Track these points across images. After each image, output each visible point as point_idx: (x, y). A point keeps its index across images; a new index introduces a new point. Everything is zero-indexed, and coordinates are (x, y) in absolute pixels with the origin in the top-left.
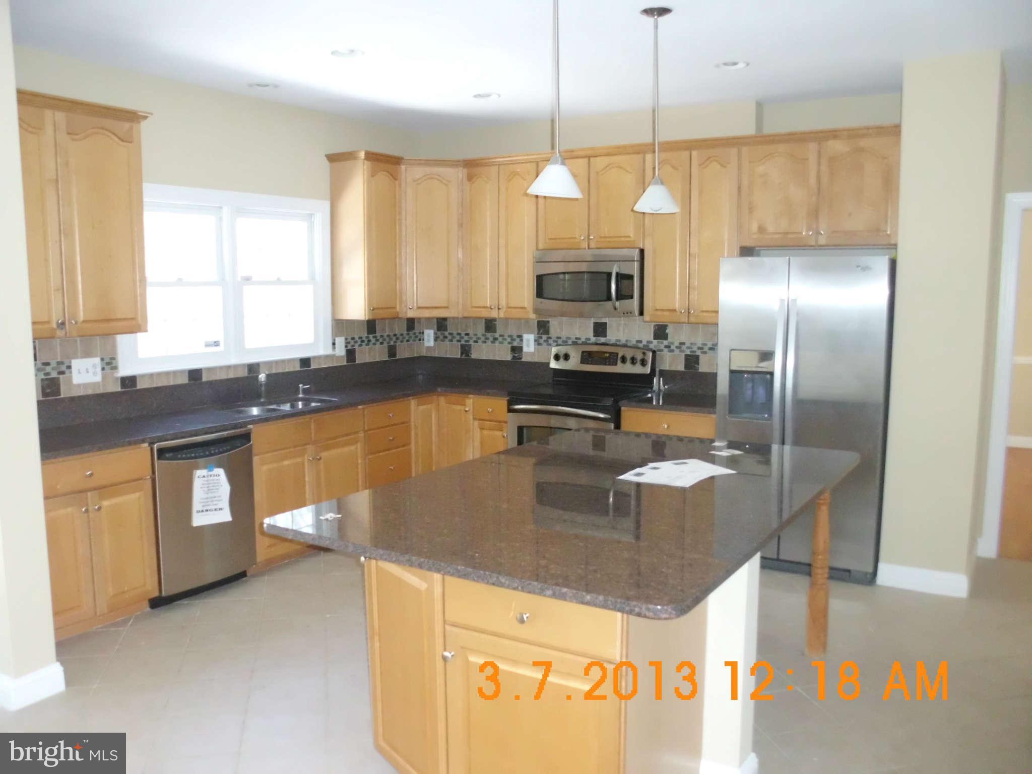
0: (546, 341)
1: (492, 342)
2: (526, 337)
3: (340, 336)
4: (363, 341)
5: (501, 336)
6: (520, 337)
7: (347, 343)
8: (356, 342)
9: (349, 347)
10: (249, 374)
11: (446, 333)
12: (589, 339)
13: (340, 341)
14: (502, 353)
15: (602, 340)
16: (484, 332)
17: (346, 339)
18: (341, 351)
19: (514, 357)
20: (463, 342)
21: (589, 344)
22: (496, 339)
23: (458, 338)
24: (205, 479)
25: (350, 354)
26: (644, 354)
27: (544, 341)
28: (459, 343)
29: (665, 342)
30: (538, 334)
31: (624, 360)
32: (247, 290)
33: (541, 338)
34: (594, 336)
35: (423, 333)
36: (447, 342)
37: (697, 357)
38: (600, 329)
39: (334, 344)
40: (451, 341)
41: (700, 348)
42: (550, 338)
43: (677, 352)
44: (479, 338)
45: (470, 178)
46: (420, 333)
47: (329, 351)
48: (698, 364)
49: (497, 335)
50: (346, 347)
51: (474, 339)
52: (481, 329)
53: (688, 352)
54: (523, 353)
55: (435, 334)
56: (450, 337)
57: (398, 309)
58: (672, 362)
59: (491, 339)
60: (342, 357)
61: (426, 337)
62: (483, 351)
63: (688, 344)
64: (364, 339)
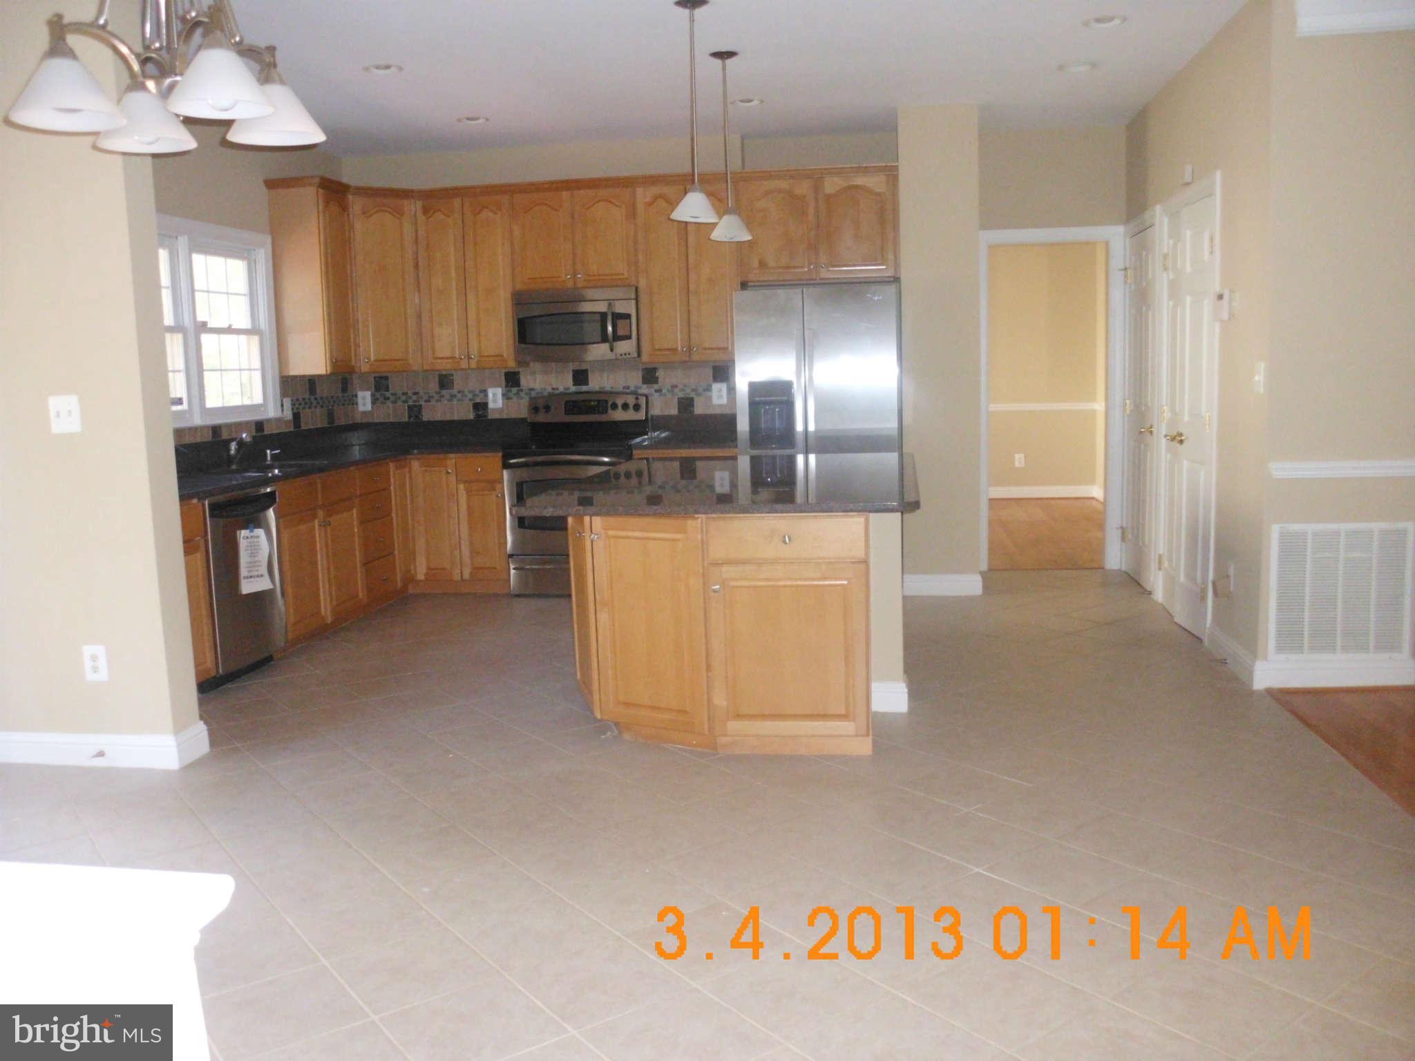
0: (517, 394)
1: (449, 400)
2: (491, 392)
3: (287, 396)
4: (306, 403)
5: (459, 392)
6: (485, 392)
7: (293, 405)
8: (300, 404)
9: (295, 411)
10: (213, 437)
11: (388, 394)
12: (568, 389)
13: (287, 403)
14: (463, 412)
15: (584, 388)
16: (438, 389)
17: (292, 400)
18: (288, 415)
19: (478, 416)
20: (411, 403)
21: (570, 394)
22: (453, 396)
23: (404, 398)
24: (248, 540)
25: (296, 416)
26: (637, 398)
27: (514, 394)
28: (406, 404)
29: (656, 387)
30: (506, 386)
31: (614, 406)
32: (205, 338)
33: (511, 391)
34: (574, 385)
35: (356, 396)
36: (389, 403)
37: (692, 400)
38: (581, 377)
39: (282, 405)
40: (395, 402)
41: (693, 390)
42: (522, 390)
43: (669, 396)
44: (432, 397)
45: (426, 211)
46: (353, 396)
47: (279, 414)
48: (693, 406)
49: (455, 391)
50: (293, 409)
51: (426, 397)
52: (434, 386)
53: (681, 395)
54: (489, 411)
55: (372, 395)
56: (392, 398)
57: (353, 363)
58: (663, 406)
59: (448, 397)
60: (290, 421)
61: (360, 401)
62: (436, 412)
63: (681, 387)
64: (307, 401)
